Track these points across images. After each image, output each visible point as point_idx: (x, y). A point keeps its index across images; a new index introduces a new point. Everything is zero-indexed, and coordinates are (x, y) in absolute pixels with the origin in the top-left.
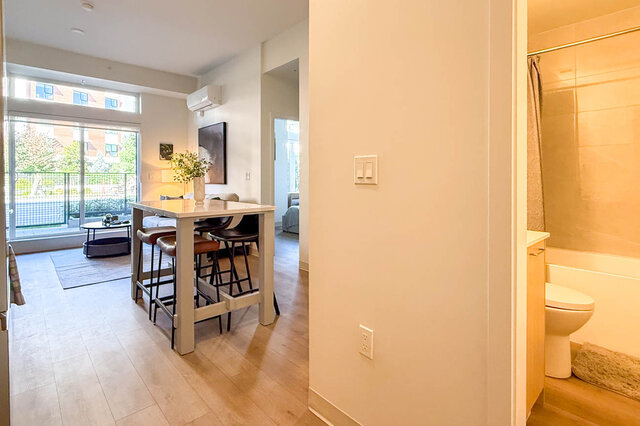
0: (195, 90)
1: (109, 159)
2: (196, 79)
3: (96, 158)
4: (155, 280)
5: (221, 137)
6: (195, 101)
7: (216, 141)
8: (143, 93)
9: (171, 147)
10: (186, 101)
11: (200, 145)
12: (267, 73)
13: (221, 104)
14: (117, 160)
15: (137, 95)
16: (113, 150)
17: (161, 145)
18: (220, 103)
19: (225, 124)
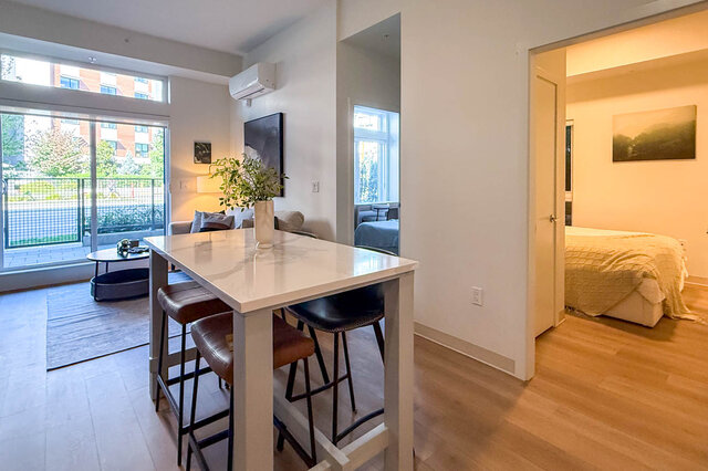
0: (241, 71)
1: (139, 160)
2: (241, 58)
3: (125, 159)
4: (190, 367)
5: (276, 133)
6: (240, 85)
7: (268, 138)
8: (172, 76)
9: (208, 146)
10: (228, 87)
11: (246, 144)
12: (345, 41)
13: (275, 89)
14: (148, 161)
15: (164, 78)
16: (143, 150)
17: (196, 144)
18: (275, 87)
19: (281, 115)
